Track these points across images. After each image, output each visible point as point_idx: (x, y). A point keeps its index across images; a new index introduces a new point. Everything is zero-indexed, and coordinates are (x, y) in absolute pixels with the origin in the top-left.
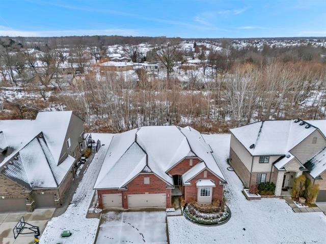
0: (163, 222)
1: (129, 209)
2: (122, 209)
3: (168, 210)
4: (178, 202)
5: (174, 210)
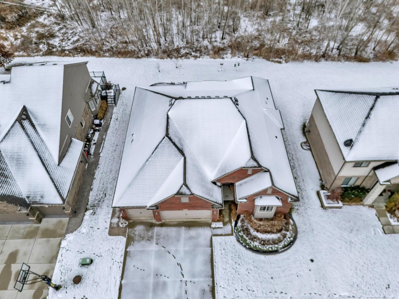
0: (207, 247)
1: (163, 221)
3: (214, 225)
5: (222, 226)
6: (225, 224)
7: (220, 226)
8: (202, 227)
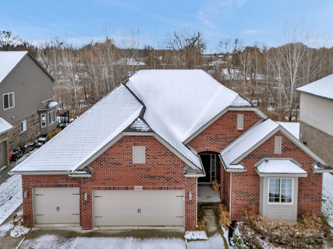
1: (95, 229)
2: (78, 229)
3: (189, 235)
4: (213, 217)
5: (205, 237)
6: (209, 235)
7: (201, 237)
8: (166, 238)
